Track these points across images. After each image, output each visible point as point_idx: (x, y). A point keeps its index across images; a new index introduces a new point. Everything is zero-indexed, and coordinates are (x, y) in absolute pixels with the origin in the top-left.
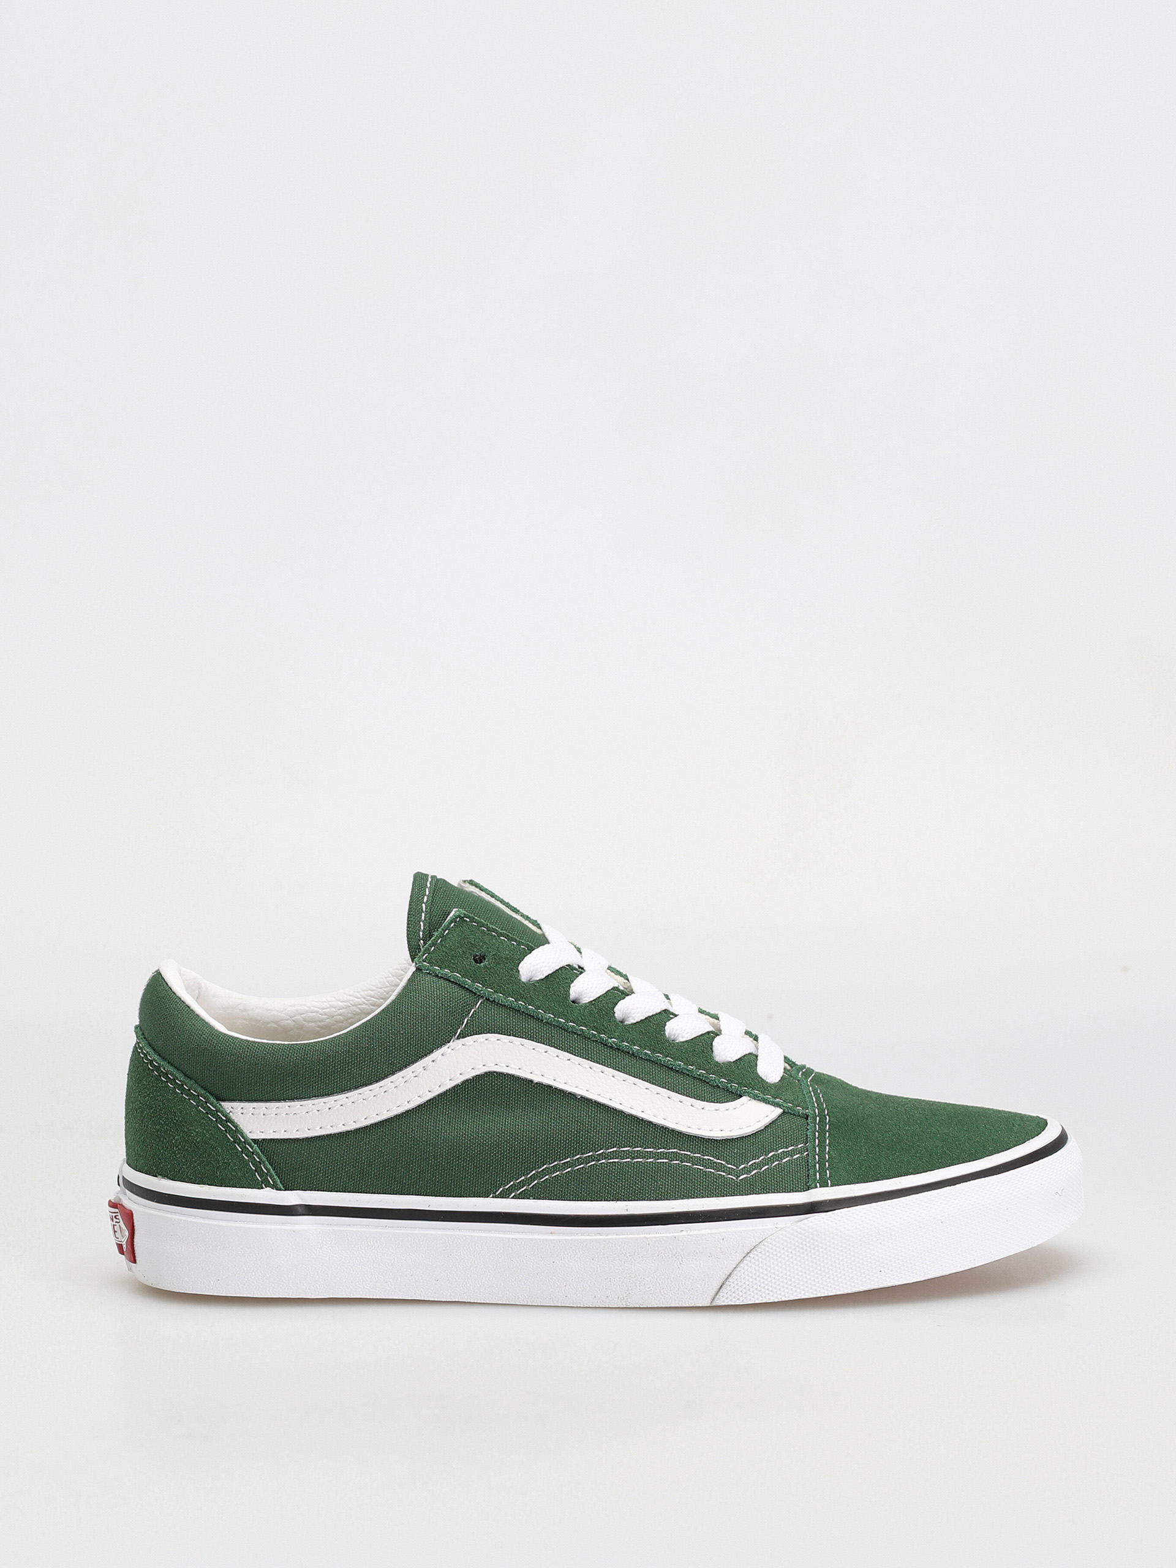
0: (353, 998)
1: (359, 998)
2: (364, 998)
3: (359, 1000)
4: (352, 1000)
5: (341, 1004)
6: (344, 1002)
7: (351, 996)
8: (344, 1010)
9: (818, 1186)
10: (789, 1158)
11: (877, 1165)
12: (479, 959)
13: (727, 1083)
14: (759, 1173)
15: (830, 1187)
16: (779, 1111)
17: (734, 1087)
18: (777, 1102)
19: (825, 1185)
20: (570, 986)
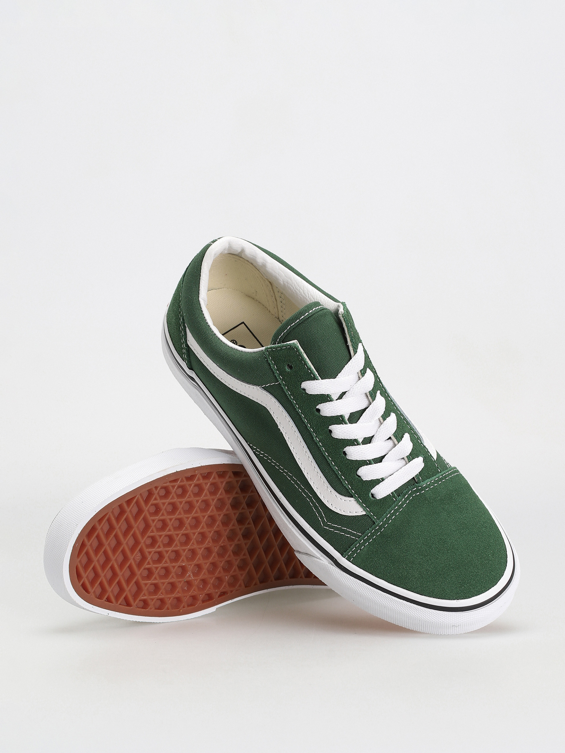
0: (308, 297)
1: (309, 298)
2: (310, 301)
3: (308, 299)
4: (307, 296)
5: (303, 293)
6: (304, 294)
7: (308, 294)
8: (302, 297)
9: (346, 558)
10: (349, 536)
11: (378, 567)
12: (290, 367)
13: (350, 488)
14: (332, 532)
15: (350, 561)
16: (364, 513)
17: (352, 492)
18: (367, 509)
19: (348, 559)
20: (318, 405)
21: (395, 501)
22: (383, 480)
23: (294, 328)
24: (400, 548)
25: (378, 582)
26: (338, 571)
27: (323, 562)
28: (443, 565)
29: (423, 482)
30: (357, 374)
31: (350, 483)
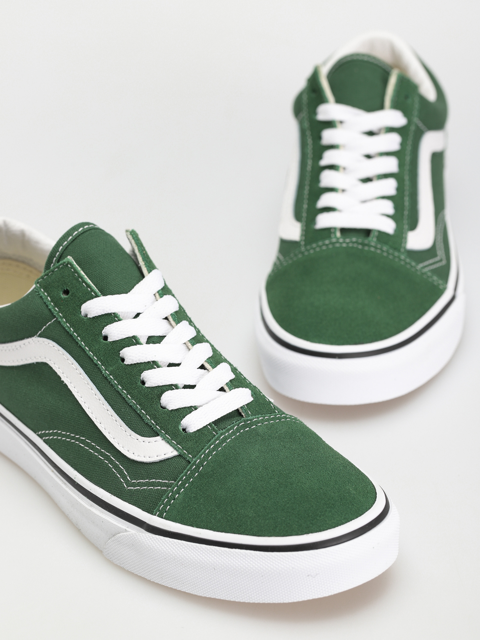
9: (157, 514)
10: (159, 488)
11: (199, 515)
12: (66, 292)
13: (153, 424)
14: (139, 490)
15: (162, 518)
16: (175, 453)
17: (157, 428)
18: (178, 447)
19: (160, 516)
20: (104, 328)
21: (215, 435)
22: (196, 408)
23: (67, 247)
24: (227, 488)
25: (200, 534)
26: (149, 536)
27: (130, 533)
28: (286, 500)
29: (252, 416)
30: (154, 297)
31: (154, 417)
